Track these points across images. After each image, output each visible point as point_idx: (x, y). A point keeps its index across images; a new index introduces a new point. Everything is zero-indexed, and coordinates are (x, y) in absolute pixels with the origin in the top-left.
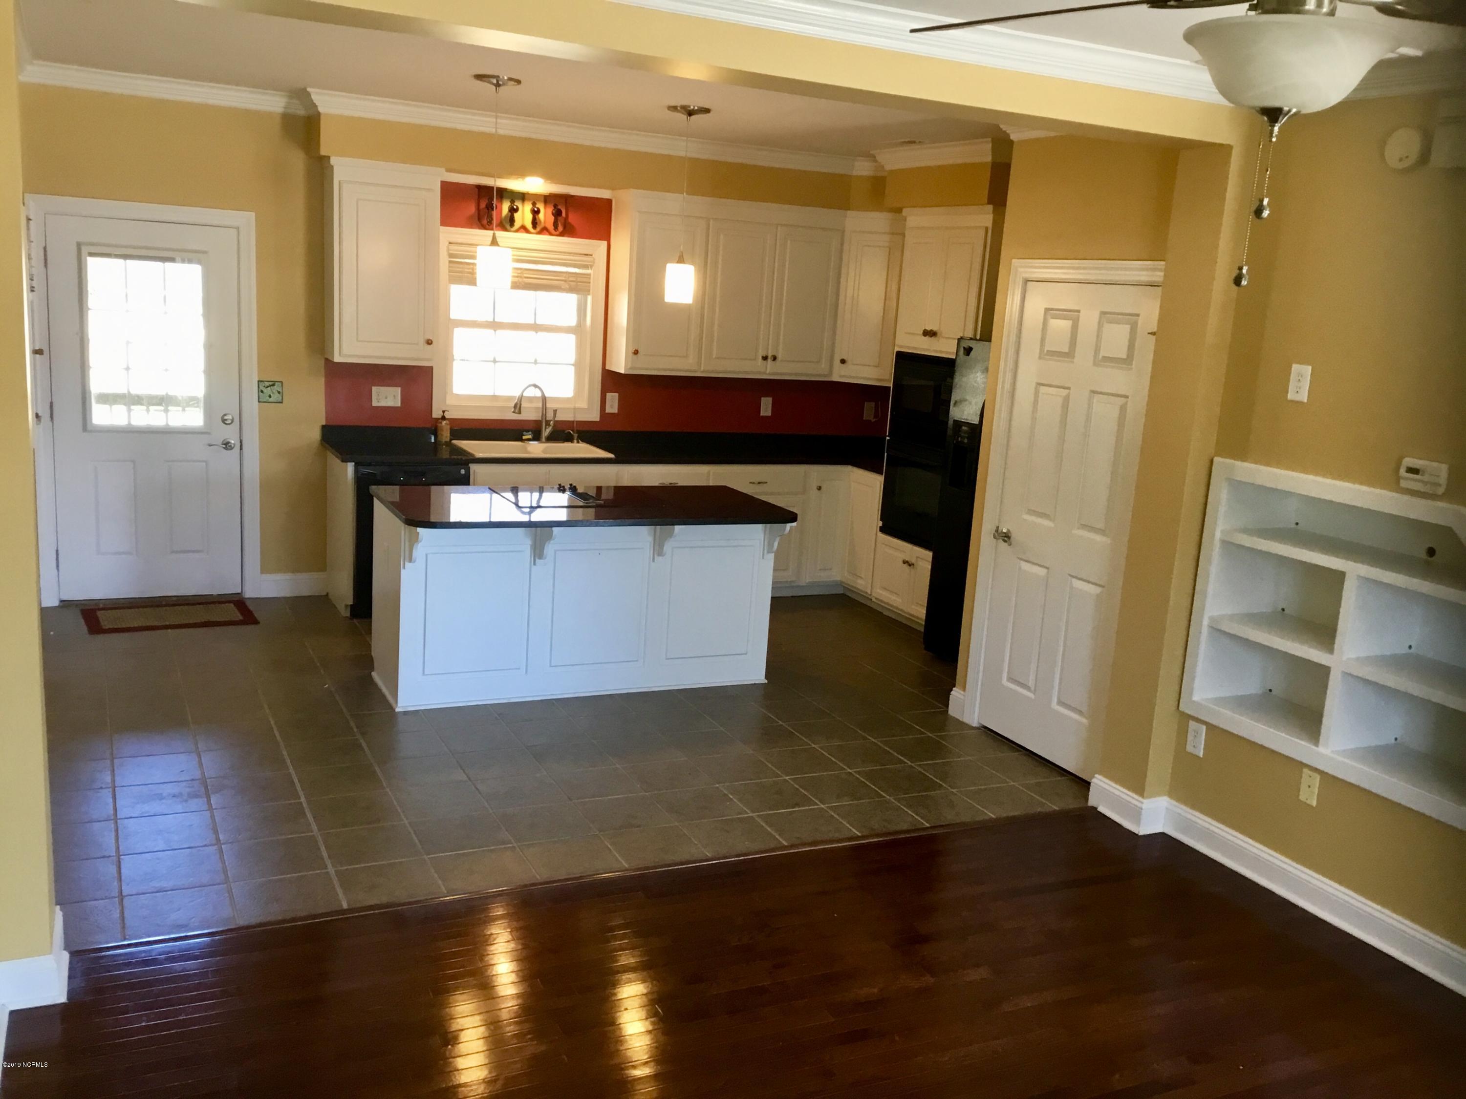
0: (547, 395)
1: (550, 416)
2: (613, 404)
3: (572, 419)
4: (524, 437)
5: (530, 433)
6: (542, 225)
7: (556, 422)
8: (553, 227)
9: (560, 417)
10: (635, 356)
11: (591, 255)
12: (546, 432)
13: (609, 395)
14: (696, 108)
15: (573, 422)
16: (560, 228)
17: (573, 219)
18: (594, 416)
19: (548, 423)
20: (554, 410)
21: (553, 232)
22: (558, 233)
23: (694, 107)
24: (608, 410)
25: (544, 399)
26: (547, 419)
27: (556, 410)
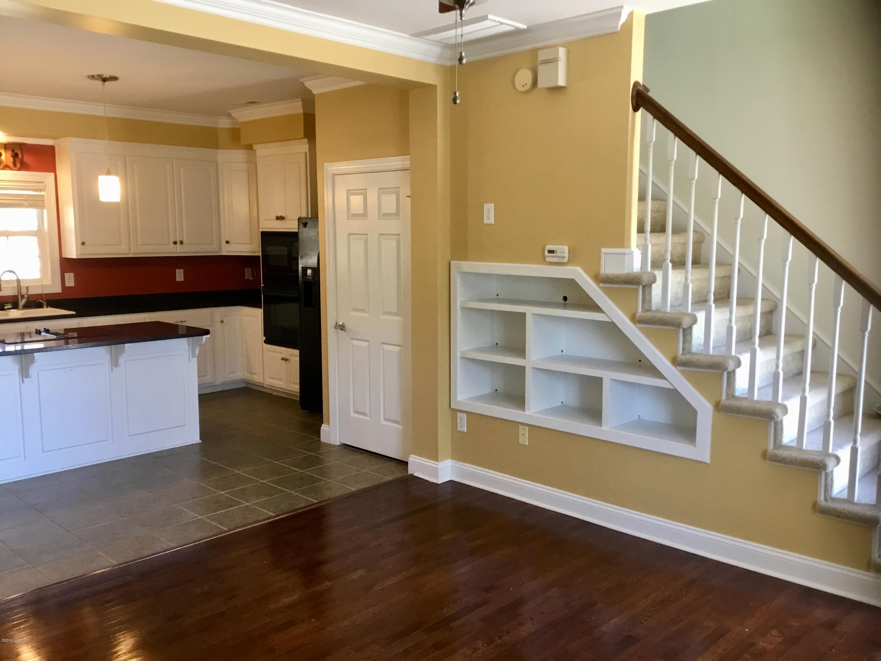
0: (20, 278)
1: (24, 292)
2: (70, 280)
3: (41, 293)
4: (5, 307)
5: (10, 304)
6: (5, 164)
7: (29, 296)
8: (13, 165)
9: (32, 292)
10: (83, 246)
11: (43, 182)
12: (22, 302)
13: (67, 275)
14: (108, 76)
15: (42, 294)
16: (18, 165)
17: (27, 159)
18: (58, 289)
19: (23, 297)
20: (26, 287)
21: (13, 168)
22: (16, 168)
23: (106, 75)
24: (67, 284)
25: (18, 281)
26: (22, 294)
27: (28, 287)
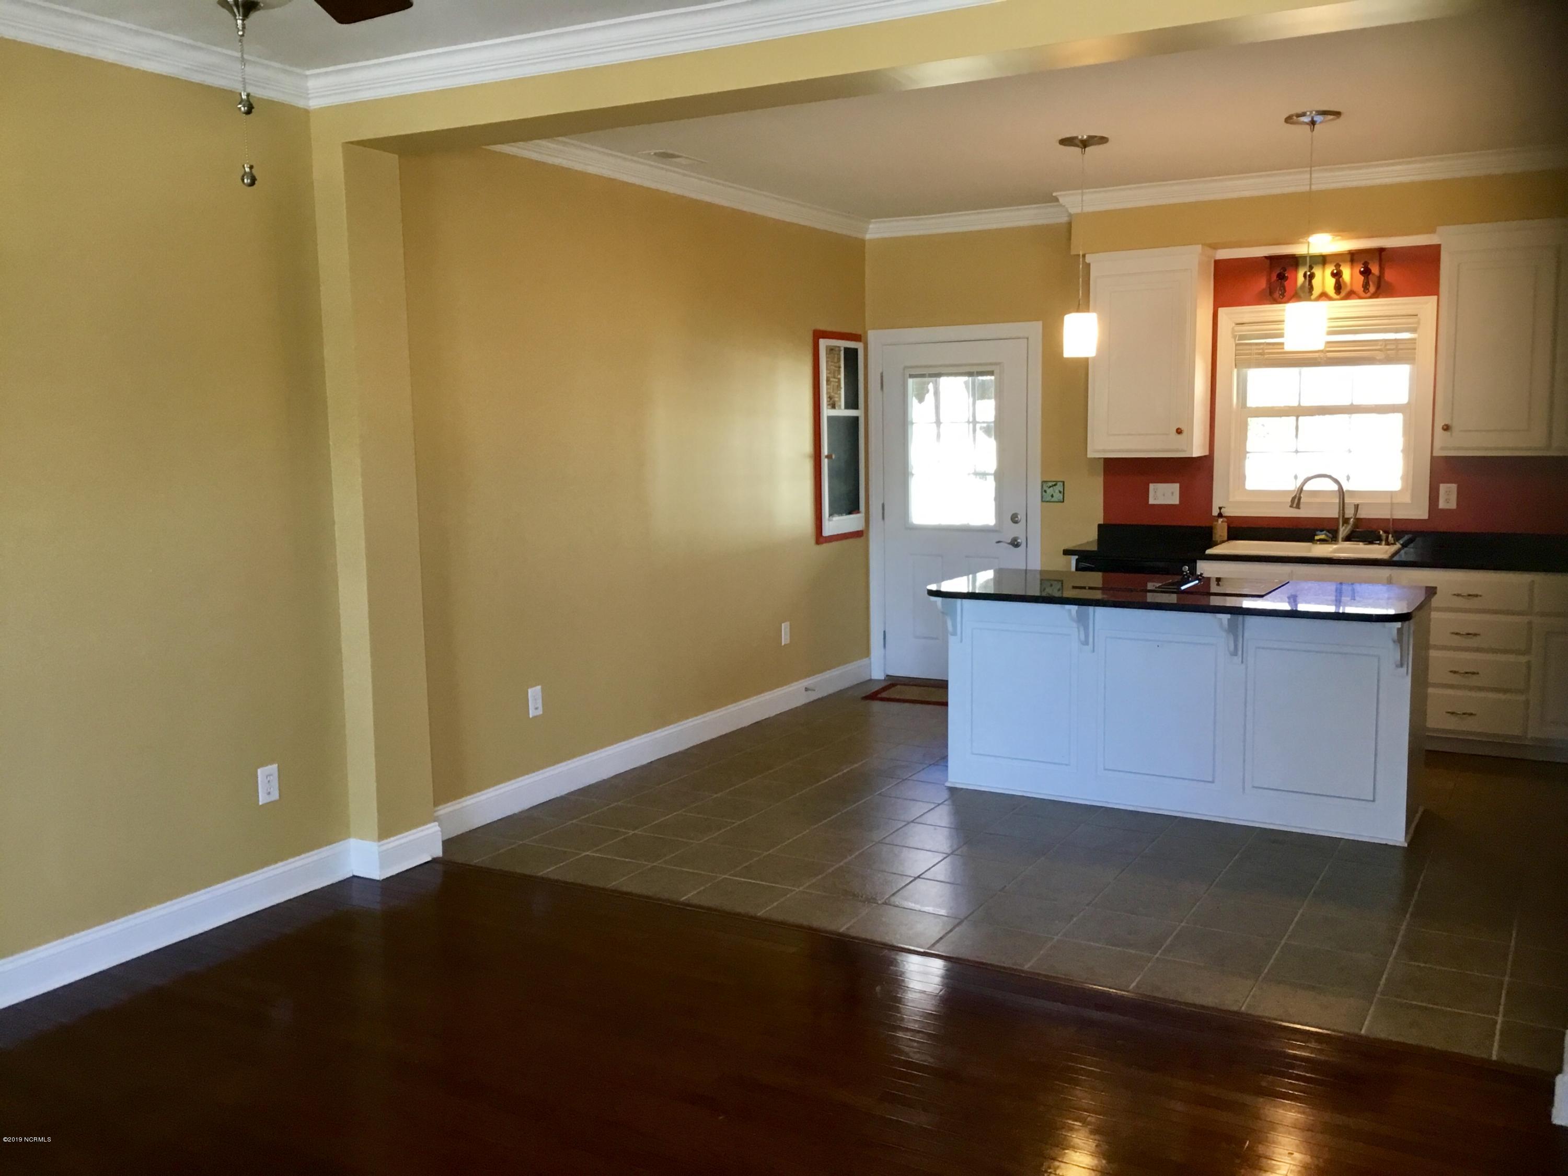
0: (1346, 487)
1: (1349, 513)
2: (1448, 497)
3: (1388, 517)
4: (1317, 538)
5: (1324, 532)
6: (1348, 289)
7: (1358, 521)
8: (1362, 289)
9: (1363, 514)
10: (1448, 433)
11: (1417, 315)
12: (1343, 531)
13: (1443, 488)
15: (1388, 520)
16: (1372, 289)
17: (1390, 275)
18: (1420, 512)
19: (1346, 521)
20: (1355, 505)
21: (1363, 294)
22: (1369, 294)
24: (1442, 505)
25: (1341, 493)
26: (1346, 516)
27: (1358, 505)
